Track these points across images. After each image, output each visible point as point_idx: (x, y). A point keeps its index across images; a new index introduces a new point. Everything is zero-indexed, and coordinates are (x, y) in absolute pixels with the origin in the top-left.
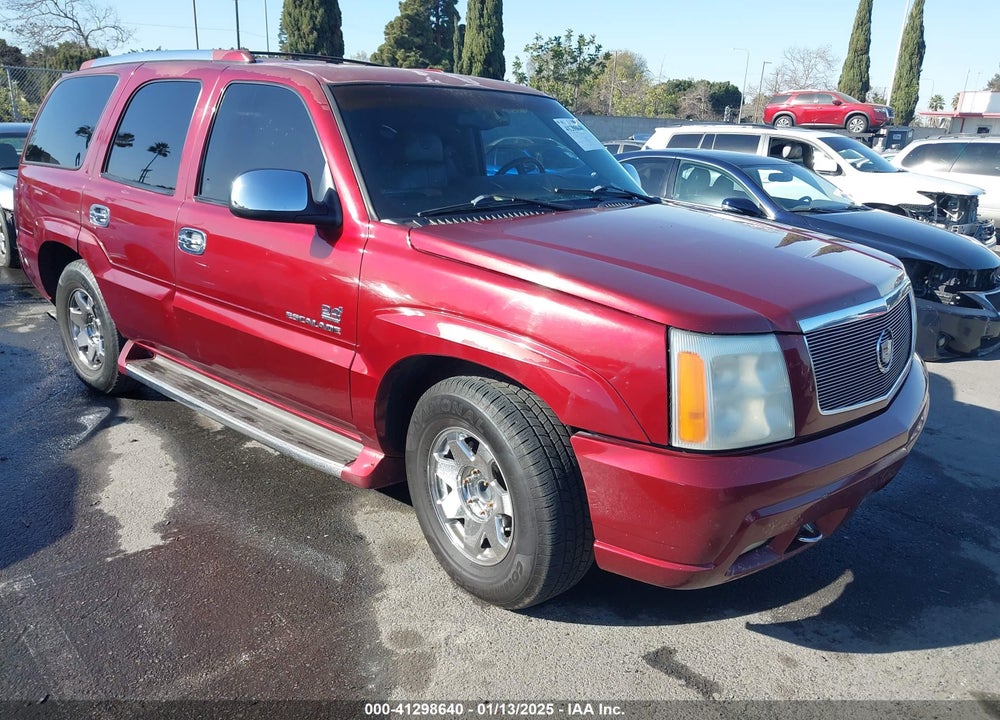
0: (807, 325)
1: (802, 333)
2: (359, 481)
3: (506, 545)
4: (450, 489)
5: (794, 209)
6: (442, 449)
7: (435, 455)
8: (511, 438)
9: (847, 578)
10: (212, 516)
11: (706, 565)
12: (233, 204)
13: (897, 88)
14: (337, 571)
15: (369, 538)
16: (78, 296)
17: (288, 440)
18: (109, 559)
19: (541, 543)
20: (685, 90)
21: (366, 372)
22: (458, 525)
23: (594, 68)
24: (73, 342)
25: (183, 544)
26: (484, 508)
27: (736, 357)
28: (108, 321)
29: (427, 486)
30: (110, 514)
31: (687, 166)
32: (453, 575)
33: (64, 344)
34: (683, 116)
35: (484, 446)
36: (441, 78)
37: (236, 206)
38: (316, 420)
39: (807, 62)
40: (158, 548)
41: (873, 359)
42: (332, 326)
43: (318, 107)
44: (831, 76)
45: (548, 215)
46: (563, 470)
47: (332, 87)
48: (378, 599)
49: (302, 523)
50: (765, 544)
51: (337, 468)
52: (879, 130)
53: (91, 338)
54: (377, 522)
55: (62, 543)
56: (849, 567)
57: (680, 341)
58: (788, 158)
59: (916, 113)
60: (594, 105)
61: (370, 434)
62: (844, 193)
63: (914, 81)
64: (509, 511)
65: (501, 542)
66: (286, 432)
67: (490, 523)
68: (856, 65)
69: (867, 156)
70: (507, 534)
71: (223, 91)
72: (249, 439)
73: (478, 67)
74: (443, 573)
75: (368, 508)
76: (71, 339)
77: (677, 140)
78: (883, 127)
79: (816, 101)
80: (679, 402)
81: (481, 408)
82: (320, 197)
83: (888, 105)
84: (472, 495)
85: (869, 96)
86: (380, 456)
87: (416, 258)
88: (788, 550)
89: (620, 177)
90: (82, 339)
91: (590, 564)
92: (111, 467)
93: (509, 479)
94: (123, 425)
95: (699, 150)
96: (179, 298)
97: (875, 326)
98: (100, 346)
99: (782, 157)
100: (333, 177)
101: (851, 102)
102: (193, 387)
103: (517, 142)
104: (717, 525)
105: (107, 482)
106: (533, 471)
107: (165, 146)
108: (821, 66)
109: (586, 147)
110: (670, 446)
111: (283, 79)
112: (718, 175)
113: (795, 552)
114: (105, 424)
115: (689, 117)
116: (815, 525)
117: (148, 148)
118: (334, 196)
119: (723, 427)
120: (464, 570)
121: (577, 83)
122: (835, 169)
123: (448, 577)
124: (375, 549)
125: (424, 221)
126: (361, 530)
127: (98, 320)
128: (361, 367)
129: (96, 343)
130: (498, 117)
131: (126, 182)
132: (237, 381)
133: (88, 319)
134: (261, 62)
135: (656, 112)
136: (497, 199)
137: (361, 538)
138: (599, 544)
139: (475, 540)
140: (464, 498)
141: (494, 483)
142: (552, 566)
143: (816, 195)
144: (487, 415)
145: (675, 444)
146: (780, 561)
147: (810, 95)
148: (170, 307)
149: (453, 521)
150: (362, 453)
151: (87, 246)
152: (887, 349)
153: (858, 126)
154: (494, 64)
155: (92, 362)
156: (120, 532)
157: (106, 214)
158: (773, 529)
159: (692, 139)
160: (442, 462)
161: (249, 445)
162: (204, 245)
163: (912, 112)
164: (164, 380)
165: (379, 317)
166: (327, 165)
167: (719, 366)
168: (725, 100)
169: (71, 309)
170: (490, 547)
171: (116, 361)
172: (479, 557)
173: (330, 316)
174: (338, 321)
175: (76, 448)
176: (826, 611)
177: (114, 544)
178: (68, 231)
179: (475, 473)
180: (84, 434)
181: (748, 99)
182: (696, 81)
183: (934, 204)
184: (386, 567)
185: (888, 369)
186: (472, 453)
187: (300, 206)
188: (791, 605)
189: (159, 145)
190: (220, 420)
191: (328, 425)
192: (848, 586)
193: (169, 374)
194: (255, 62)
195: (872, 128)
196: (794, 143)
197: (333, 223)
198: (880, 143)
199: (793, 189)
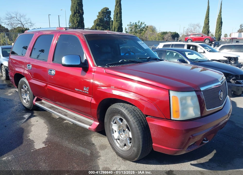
0: (202, 89)
1: (201, 91)
2: (93, 130)
3: (130, 145)
4: (116, 131)
5: (194, 61)
6: (114, 121)
7: (112, 123)
8: (131, 118)
9: (215, 152)
10: (57, 139)
11: (181, 149)
12: (62, 63)
13: (216, 32)
14: (88, 152)
15: (96, 144)
16: (24, 86)
17: (75, 120)
18: (32, 151)
19: (139, 144)
20: (165, 34)
21: (95, 103)
22: (118, 140)
23: (144, 30)
24: (22, 97)
25: (50, 146)
26: (124, 136)
27: (186, 97)
28: (31, 92)
29: (110, 131)
30: (32, 139)
31: (168, 52)
32: (117, 153)
33: (20, 98)
34: (165, 40)
35: (124, 120)
36: (111, 32)
37: (63, 64)
38: (82, 115)
39: (194, 27)
40: (44, 147)
41: (218, 97)
42: (86, 92)
43: (82, 40)
44: (200, 30)
45: (137, 64)
46: (144, 126)
47: (85, 35)
48: (99, 159)
49: (79, 141)
50: (195, 143)
51: (87, 127)
52: (212, 42)
53: (26, 96)
54: (97, 140)
55: (20, 147)
56: (215, 149)
57: (172, 93)
58: (192, 49)
59: (221, 38)
60: (144, 38)
61: (95, 118)
62: (206, 57)
63: (220, 31)
64: (131, 137)
65: (129, 144)
66: (75, 118)
67: (126, 140)
68: (206, 27)
69: (210, 48)
70: (130, 142)
71: (59, 36)
72: (65, 120)
73: (116, 30)
74: (114, 153)
75: (95, 137)
76: (22, 96)
77: (165, 46)
78: (213, 42)
79: (197, 36)
80: (173, 108)
81: (123, 111)
82: (83, 61)
83: (214, 36)
84: (121, 133)
85: (210, 34)
86: (98, 123)
87: (107, 75)
88: (201, 144)
89: (153, 55)
90: (24, 97)
91: (151, 149)
92: (32, 128)
93: (131, 129)
94: (34, 118)
95: (170, 48)
96: (48, 86)
97: (218, 89)
98: (29, 98)
99: (190, 49)
100: (86, 56)
101: (205, 36)
102: (51, 108)
103: (126, 47)
104: (183, 139)
105: (31, 131)
106: (137, 126)
107: (43, 50)
108: (198, 28)
109: (145, 48)
110: (171, 119)
111: (74, 34)
112: (176, 54)
113: (202, 145)
114: (30, 117)
115: (167, 40)
116: (206, 138)
117: (39, 51)
118: (86, 61)
119: (184, 114)
120: (120, 152)
121: (140, 33)
122: (203, 52)
123: (116, 154)
124: (97, 147)
125: (108, 66)
126: (93, 142)
127: (28, 92)
128: (93, 102)
129: (28, 97)
130: (124, 41)
131: (35, 59)
132: (62, 106)
133: (26, 92)
134: (68, 30)
135: (159, 40)
136: (125, 61)
137: (94, 144)
138: (154, 144)
139: (122, 144)
140: (119, 133)
141: (127, 130)
142: (142, 150)
143: (199, 58)
144: (125, 112)
145: (172, 119)
146: (198, 147)
147: (195, 35)
148: (46, 88)
149: (116, 139)
150: (94, 123)
151: (26, 74)
152: (221, 94)
153: (207, 41)
154: (120, 29)
155: (27, 102)
156: (34, 144)
157: (31, 66)
158: (197, 139)
159: (169, 45)
160: (114, 124)
161: (65, 122)
162: (55, 73)
163: (220, 38)
164: (45, 106)
165: (97, 89)
166: (84, 54)
167: (182, 99)
168: (175, 36)
169: (22, 89)
170: (126, 146)
171: (33, 102)
172: (123, 148)
173: (86, 89)
174: (88, 90)
175: (23, 123)
176: (210, 160)
177: (33, 147)
178: (22, 71)
179: (122, 127)
180: (25, 120)
181: (181, 36)
182: (168, 32)
183: (228, 59)
184: (100, 151)
185: (222, 99)
186: (121, 122)
187: (79, 63)
188: (201, 159)
189: (42, 50)
190: (58, 115)
191: (85, 116)
192: (215, 154)
193: (45, 104)
194: (66, 30)
195: (211, 42)
196: (193, 46)
197: (86, 67)
198: (213, 45)
199: (194, 57)
